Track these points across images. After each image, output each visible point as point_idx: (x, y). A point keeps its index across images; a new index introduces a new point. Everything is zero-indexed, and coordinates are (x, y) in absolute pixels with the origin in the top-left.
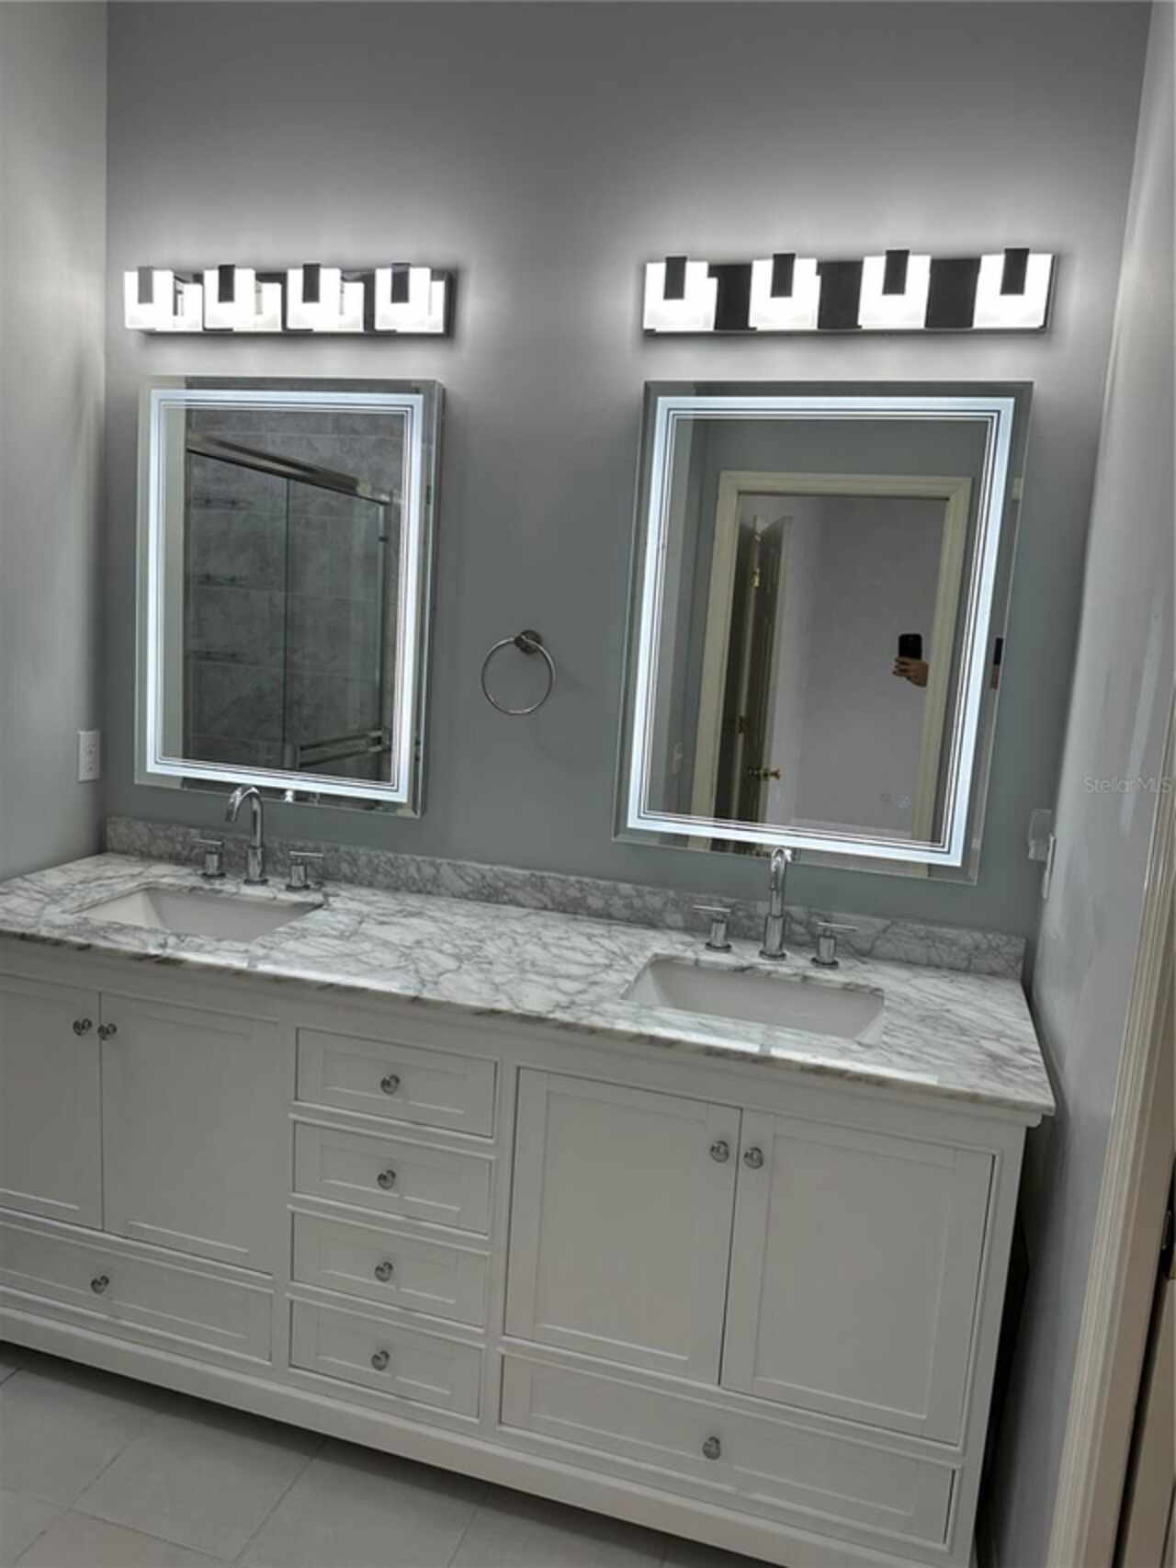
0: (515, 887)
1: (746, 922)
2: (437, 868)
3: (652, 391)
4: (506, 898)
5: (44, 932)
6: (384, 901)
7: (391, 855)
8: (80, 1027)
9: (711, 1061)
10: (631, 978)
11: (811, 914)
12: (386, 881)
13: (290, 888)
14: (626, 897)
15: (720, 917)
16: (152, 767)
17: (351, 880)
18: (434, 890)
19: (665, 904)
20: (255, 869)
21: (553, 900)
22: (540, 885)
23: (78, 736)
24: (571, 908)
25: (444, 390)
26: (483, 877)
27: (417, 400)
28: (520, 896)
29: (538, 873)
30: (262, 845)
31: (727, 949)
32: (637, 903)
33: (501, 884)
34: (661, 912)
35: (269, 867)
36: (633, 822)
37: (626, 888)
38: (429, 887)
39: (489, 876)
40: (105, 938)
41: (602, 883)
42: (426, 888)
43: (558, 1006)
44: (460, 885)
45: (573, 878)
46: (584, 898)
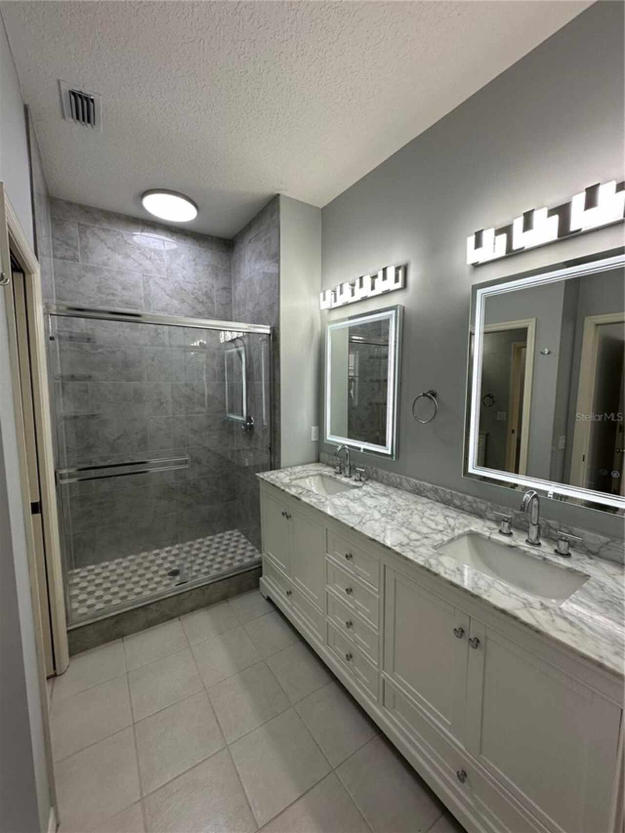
0: (428, 491)
2: (401, 479)
3: (475, 288)
4: (424, 494)
6: (381, 488)
7: (387, 473)
8: (283, 514)
9: (451, 587)
10: (446, 539)
11: (560, 526)
12: (386, 482)
13: (356, 480)
14: (469, 502)
15: (506, 519)
16: (328, 438)
17: (377, 480)
18: (401, 487)
19: (487, 508)
20: (347, 473)
21: (440, 497)
22: (436, 491)
23: (311, 428)
24: (448, 503)
25: (404, 308)
26: (416, 485)
27: (393, 312)
28: (428, 494)
29: (435, 486)
30: (350, 464)
31: (510, 534)
32: (474, 505)
33: (422, 489)
34: (485, 511)
35: (352, 471)
36: (471, 470)
37: (469, 498)
38: (399, 486)
39: (418, 485)
40: (289, 489)
41: (460, 494)
42: (398, 486)
43: (401, 545)
44: (409, 487)
45: (448, 491)
46: (453, 499)
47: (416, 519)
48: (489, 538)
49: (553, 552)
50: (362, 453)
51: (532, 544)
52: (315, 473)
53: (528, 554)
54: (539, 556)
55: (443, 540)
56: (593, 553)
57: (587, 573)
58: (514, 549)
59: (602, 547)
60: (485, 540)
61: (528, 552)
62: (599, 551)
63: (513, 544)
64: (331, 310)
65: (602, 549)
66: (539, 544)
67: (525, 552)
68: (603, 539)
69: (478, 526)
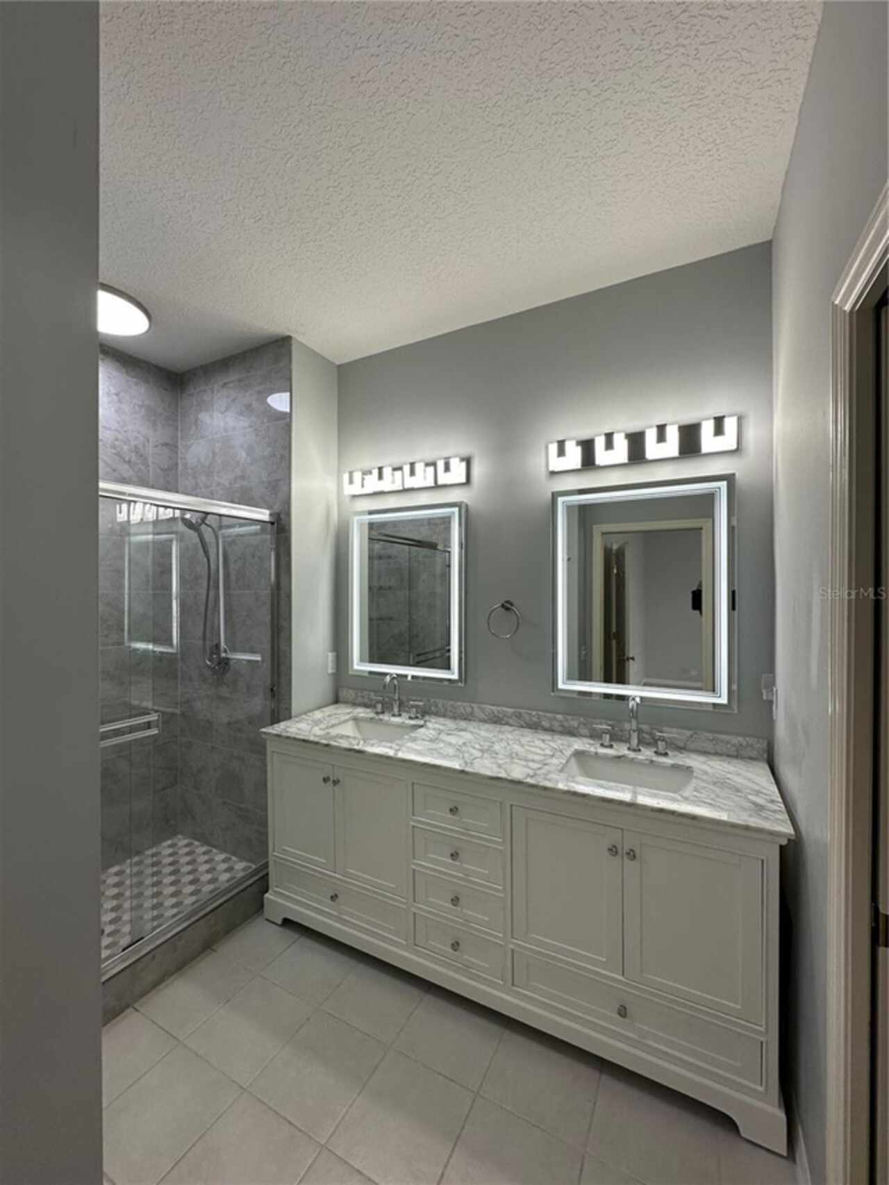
0: (509, 717)
1: (620, 733)
2: (472, 708)
3: (555, 496)
4: (503, 722)
5: (312, 738)
6: (450, 724)
7: (452, 703)
8: (326, 780)
9: (605, 804)
10: (564, 762)
11: (652, 729)
12: (451, 714)
13: (410, 718)
14: (561, 721)
15: (606, 731)
16: (356, 667)
17: (437, 714)
18: (472, 719)
19: (579, 725)
20: (396, 710)
21: (526, 723)
22: (519, 716)
23: (327, 656)
24: (535, 726)
25: (467, 506)
26: (493, 713)
27: (456, 510)
28: (511, 721)
29: (518, 710)
30: (399, 699)
31: (611, 746)
32: (565, 724)
33: (501, 716)
34: (577, 728)
35: (402, 709)
36: (561, 686)
37: (559, 717)
38: (469, 717)
39: (496, 712)
40: (335, 741)
41: (548, 715)
42: (467, 717)
43: (528, 775)
44: (482, 716)
45: (534, 713)
46: (540, 722)
47: (517, 748)
48: (596, 753)
49: (653, 754)
50: (409, 682)
51: (634, 750)
52: (347, 717)
53: (636, 760)
54: (647, 760)
55: (561, 763)
56: (681, 749)
57: (687, 765)
58: (623, 758)
59: (688, 741)
60: (591, 756)
61: (636, 758)
62: (685, 744)
63: (620, 754)
64: (354, 496)
65: (688, 743)
66: (640, 750)
67: (633, 759)
68: (688, 733)
69: (578, 744)
